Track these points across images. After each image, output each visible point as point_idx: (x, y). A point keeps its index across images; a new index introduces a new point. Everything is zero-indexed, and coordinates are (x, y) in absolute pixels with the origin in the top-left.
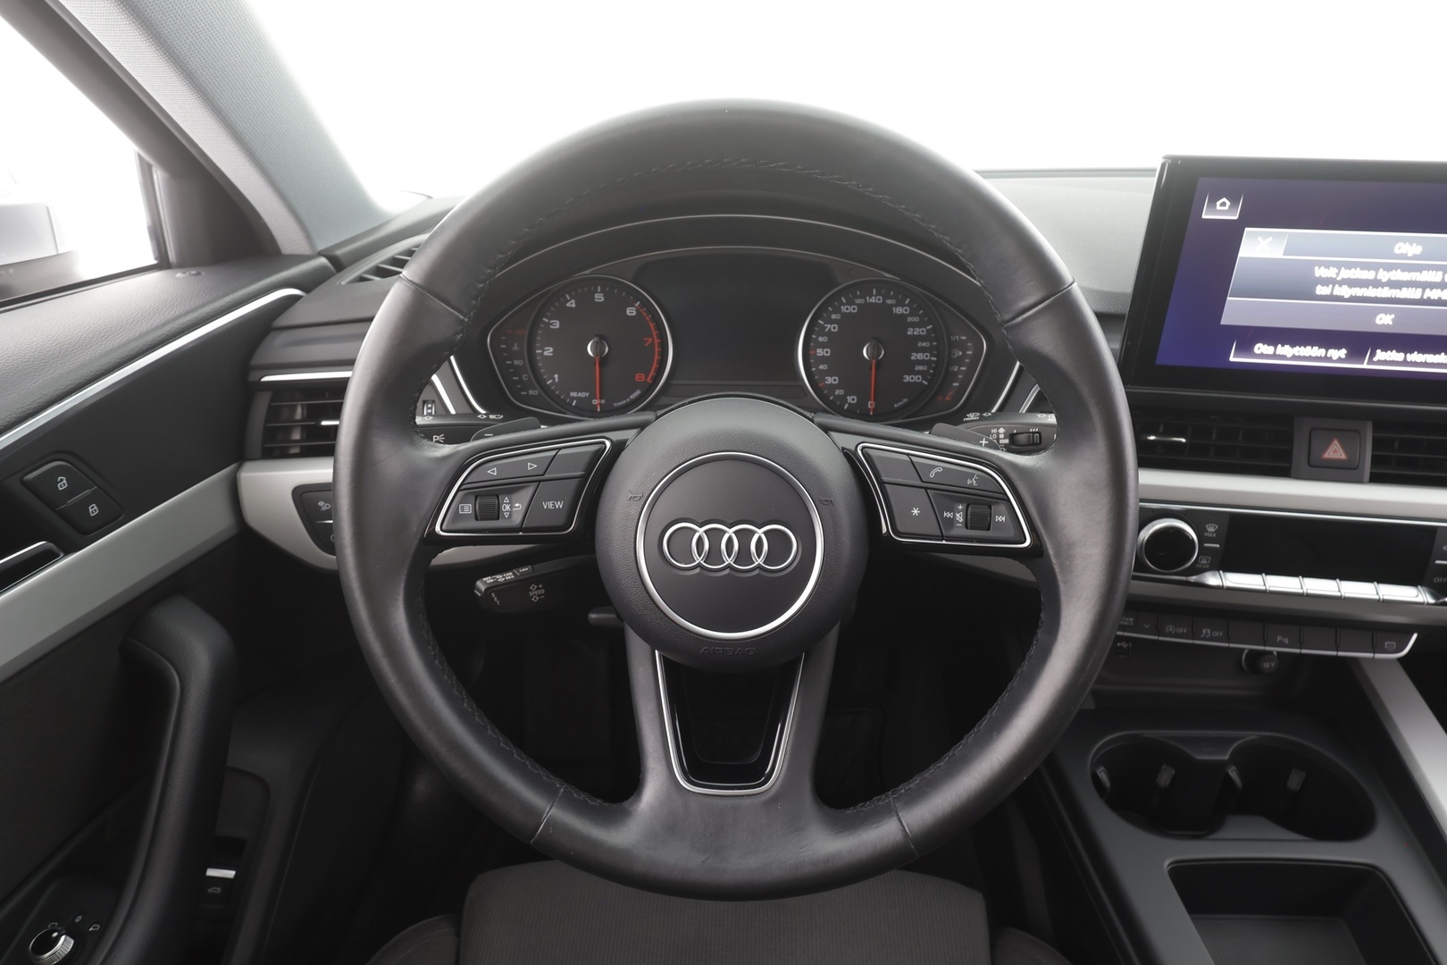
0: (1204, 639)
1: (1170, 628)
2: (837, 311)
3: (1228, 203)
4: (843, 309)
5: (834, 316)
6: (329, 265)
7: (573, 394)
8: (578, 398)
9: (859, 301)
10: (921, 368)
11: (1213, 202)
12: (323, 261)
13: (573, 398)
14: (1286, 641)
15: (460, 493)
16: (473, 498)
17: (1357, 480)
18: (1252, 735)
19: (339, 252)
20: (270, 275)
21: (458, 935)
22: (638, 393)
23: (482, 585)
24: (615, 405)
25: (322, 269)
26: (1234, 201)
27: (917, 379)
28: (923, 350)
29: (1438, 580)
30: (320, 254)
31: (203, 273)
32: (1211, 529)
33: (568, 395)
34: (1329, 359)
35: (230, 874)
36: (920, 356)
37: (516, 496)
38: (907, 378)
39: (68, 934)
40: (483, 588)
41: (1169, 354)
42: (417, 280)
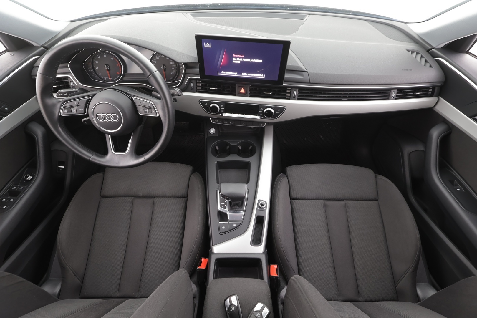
0: (230, 124)
1: (225, 122)
2: (156, 58)
3: (208, 44)
4: (157, 58)
5: (155, 60)
6: (44, 49)
7: (105, 77)
8: (106, 78)
9: (159, 56)
10: (174, 71)
11: (206, 44)
12: (42, 48)
13: (105, 78)
14: (244, 124)
15: (64, 108)
16: (66, 109)
17: (247, 96)
18: (243, 140)
19: (46, 45)
20: (32, 53)
21: (104, 175)
22: (118, 77)
23: (83, 120)
24: (114, 79)
25: (43, 50)
26: (210, 44)
27: (173, 73)
28: (174, 67)
29: (260, 115)
30: (42, 46)
31: (15, 54)
32: (222, 105)
33: (104, 78)
34: (235, 75)
35: (63, 167)
36: (173, 68)
37: (74, 108)
38: (171, 73)
39: (30, 176)
40: (83, 121)
41: (207, 73)
42: (41, 73)
